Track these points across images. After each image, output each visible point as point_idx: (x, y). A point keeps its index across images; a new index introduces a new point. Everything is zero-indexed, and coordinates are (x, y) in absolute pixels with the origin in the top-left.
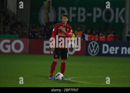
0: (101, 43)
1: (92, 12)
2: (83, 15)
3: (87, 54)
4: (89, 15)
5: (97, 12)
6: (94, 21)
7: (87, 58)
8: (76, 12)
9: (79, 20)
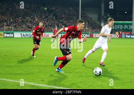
0: (125, 35)
1: (124, 26)
2: (122, 27)
3: (122, 38)
4: (123, 27)
5: (126, 26)
6: (125, 29)
7: (122, 39)
8: (120, 26)
9: (121, 28)
